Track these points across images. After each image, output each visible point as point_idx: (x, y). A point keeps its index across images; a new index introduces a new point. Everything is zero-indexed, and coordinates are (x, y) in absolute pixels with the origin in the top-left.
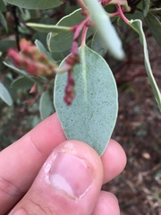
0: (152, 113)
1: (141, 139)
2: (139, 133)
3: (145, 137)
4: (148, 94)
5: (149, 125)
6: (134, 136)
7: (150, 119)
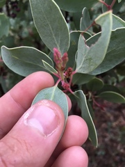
0: (107, 135)
1: (101, 158)
2: (99, 153)
3: (104, 156)
4: (103, 119)
5: (106, 145)
6: (96, 155)
7: (106, 140)
